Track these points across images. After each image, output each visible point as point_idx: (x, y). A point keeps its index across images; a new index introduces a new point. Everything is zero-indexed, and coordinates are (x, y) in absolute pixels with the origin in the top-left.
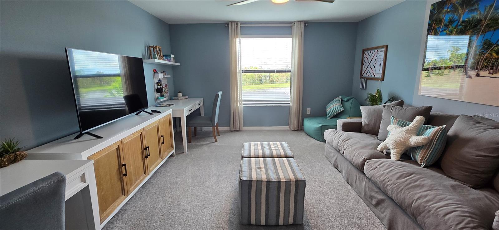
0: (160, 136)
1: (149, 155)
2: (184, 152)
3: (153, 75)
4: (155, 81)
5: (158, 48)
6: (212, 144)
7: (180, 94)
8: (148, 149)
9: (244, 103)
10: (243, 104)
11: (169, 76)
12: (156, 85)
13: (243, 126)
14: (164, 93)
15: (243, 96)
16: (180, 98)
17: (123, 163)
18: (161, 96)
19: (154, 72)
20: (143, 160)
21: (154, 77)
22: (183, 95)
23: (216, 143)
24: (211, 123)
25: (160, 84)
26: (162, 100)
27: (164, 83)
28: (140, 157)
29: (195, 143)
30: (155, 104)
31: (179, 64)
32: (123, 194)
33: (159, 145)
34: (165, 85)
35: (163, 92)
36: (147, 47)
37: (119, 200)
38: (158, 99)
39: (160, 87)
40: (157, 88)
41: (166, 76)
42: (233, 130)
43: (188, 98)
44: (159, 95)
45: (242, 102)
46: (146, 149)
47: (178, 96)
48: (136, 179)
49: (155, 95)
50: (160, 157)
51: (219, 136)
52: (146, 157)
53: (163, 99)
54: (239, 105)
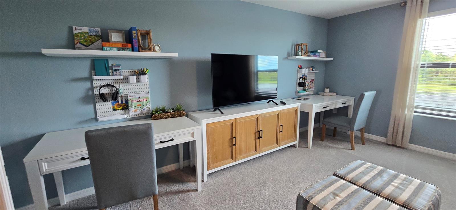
0: (279, 125)
1: (261, 137)
2: (307, 148)
3: (297, 70)
4: (299, 76)
5: (304, 45)
6: (345, 150)
7: (327, 90)
8: (261, 132)
9: (415, 110)
10: (415, 112)
11: (318, 71)
12: (298, 80)
13: (409, 143)
14: (307, 88)
15: (415, 101)
16: (325, 94)
17: (234, 136)
18: (304, 90)
19: (299, 67)
20: (256, 139)
21: (298, 72)
22: (330, 91)
23: (351, 152)
24: (349, 126)
25: (304, 79)
26: (302, 94)
27: (309, 78)
28: (253, 137)
29: (326, 143)
30: (294, 96)
31: (332, 59)
32: (231, 158)
33: (277, 133)
34: (311, 80)
35: (306, 86)
36: (295, 45)
37: (227, 161)
38: (299, 92)
39: (304, 81)
40: (300, 82)
41: (312, 71)
42: (391, 144)
43: (337, 94)
44: (302, 89)
45: (413, 109)
46: (259, 131)
47: (325, 92)
48: (246, 152)
49: (297, 88)
50: (277, 143)
51: (364, 144)
52: (259, 138)
53: (305, 93)
54: (406, 112)
